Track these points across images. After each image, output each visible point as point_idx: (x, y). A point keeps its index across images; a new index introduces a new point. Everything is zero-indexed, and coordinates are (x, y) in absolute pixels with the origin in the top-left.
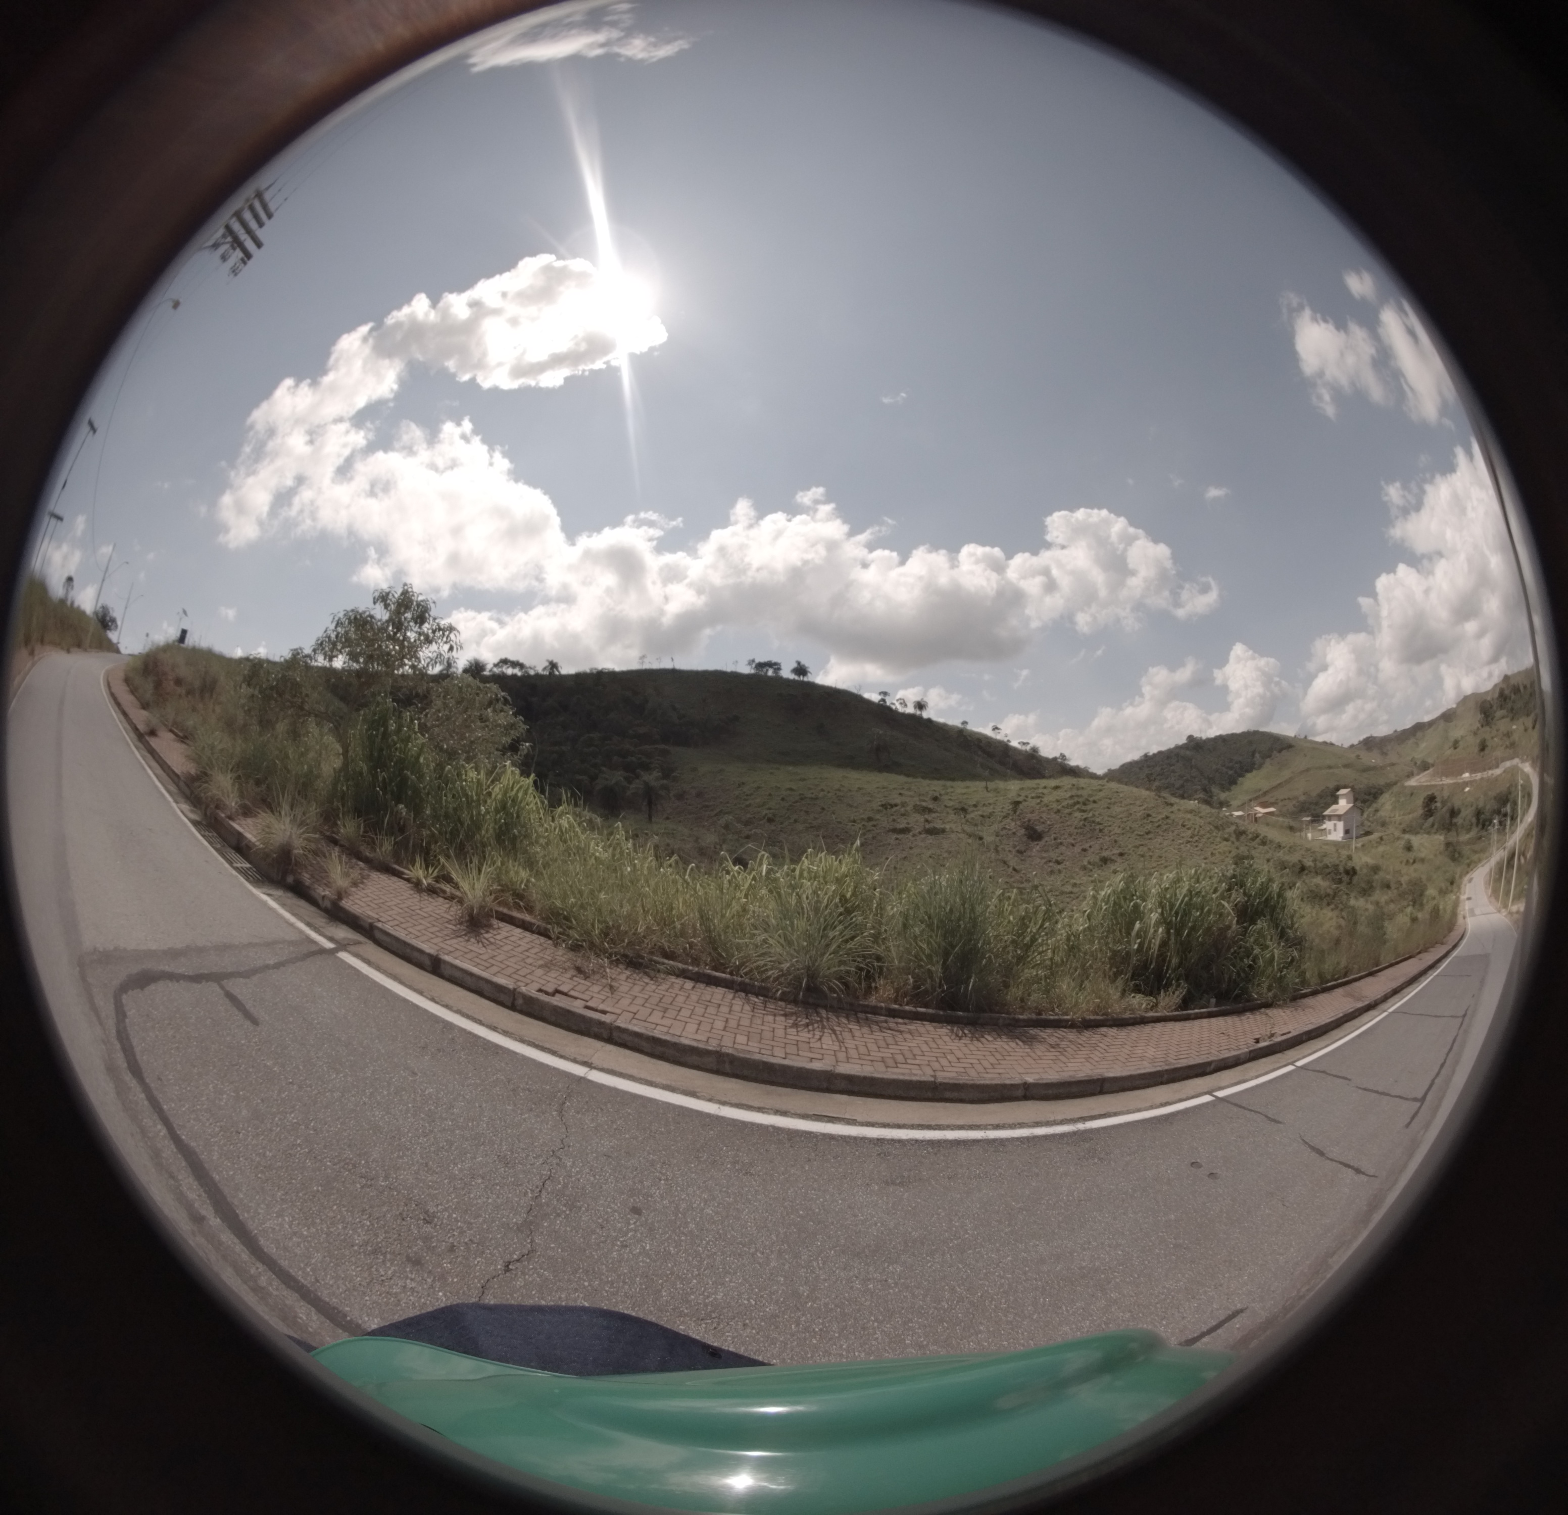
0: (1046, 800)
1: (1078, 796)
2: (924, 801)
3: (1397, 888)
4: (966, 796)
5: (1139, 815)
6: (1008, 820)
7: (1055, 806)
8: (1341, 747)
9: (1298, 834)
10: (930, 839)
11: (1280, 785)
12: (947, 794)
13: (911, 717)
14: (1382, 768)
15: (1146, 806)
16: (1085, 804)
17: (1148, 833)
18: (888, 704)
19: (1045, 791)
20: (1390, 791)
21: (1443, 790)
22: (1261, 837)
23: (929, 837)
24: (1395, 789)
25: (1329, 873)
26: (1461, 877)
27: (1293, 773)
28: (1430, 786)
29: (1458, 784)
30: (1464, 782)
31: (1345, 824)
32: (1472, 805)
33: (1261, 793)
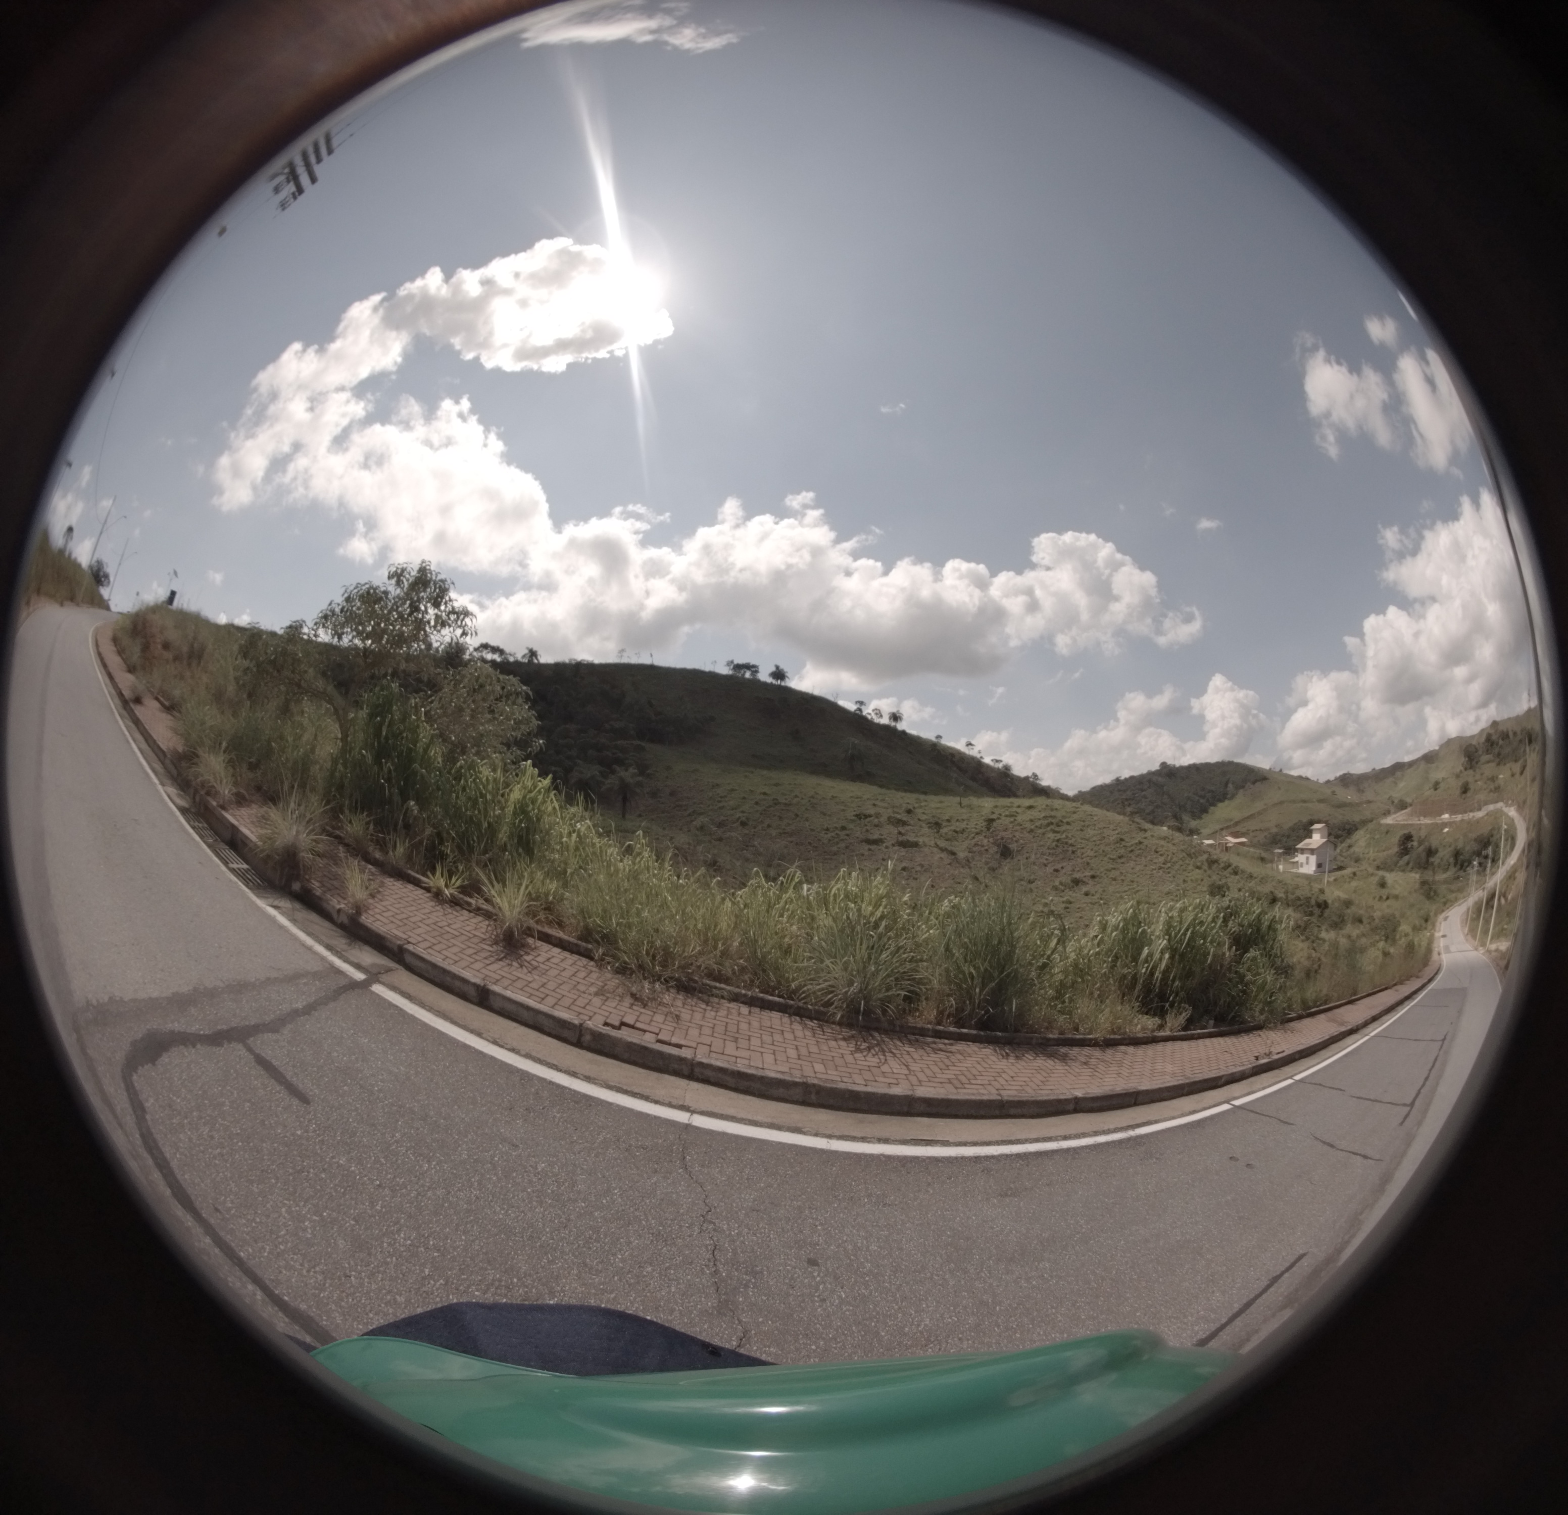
0: (1019, 818)
1: (1051, 817)
2: (898, 813)
3: (1369, 923)
4: (939, 811)
5: (1112, 839)
6: (981, 837)
7: (1028, 825)
8: (1317, 782)
9: (1269, 865)
10: (903, 852)
11: (1251, 817)
12: (921, 807)
13: (886, 728)
14: (1359, 805)
15: (1119, 830)
16: (1058, 825)
17: (1120, 857)
18: (864, 714)
19: (1019, 810)
20: (1366, 828)
21: (1420, 829)
22: (1233, 867)
23: (903, 849)
24: (1371, 826)
25: (1301, 905)
26: (1436, 915)
27: (1265, 805)
28: (1409, 825)
29: (1437, 824)
30: (1443, 823)
31: (1317, 857)
32: (1450, 846)
33: (1232, 822)
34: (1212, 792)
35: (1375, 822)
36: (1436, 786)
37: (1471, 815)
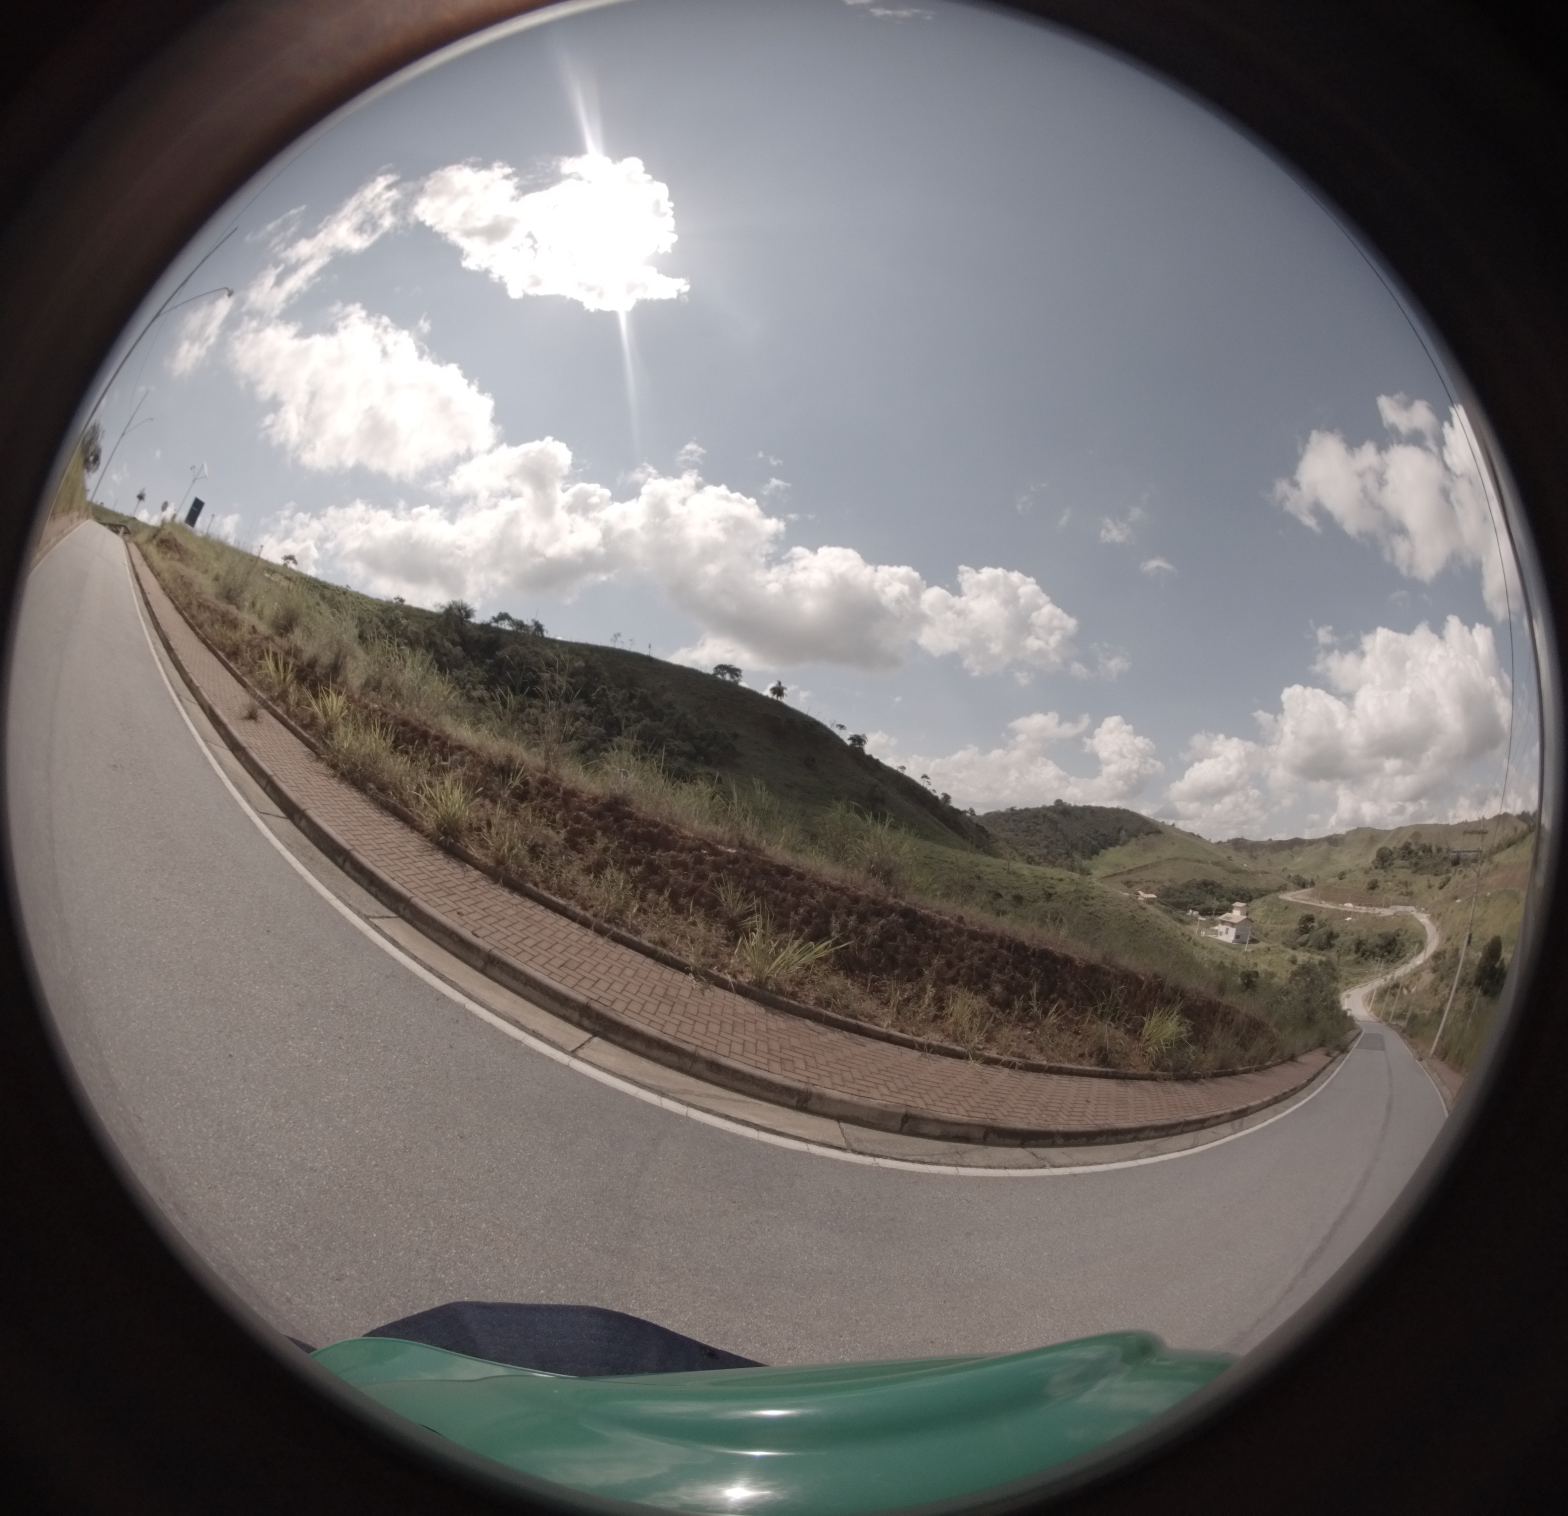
14: (1253, 873)
20: (1263, 899)
24: (1268, 898)
27: (1159, 857)
28: (1310, 906)
29: (1339, 911)
30: (1345, 912)
31: (1237, 931)
32: (1352, 934)
33: (1126, 870)
34: (1104, 835)
35: (1273, 895)
36: (1341, 876)
37: (1377, 910)
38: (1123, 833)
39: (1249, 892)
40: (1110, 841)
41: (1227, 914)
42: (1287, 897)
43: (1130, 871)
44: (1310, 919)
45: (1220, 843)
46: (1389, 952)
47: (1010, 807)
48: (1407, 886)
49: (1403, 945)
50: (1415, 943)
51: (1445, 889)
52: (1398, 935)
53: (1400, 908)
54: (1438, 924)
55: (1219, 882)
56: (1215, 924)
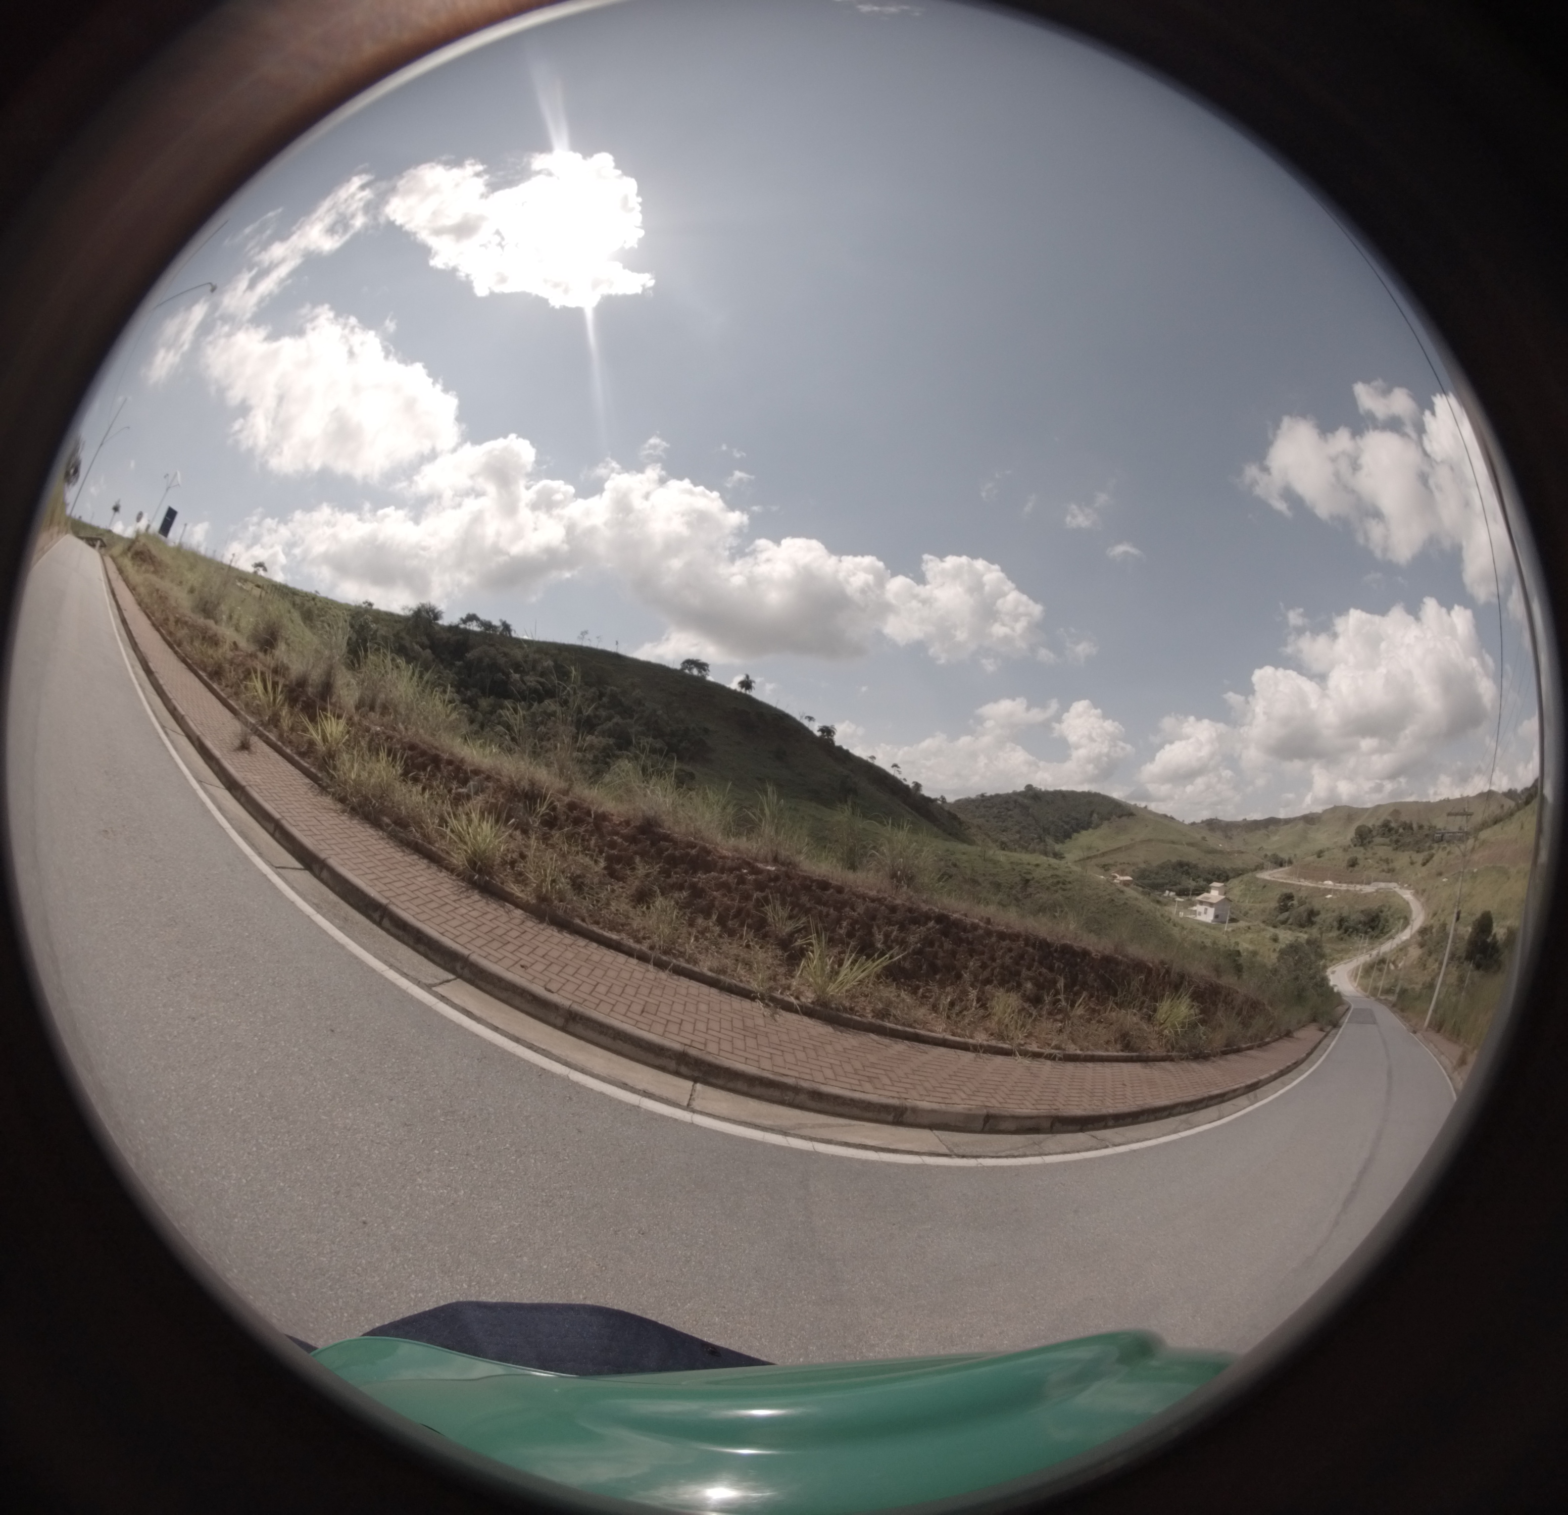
11: (1118, 850)
14: (1229, 853)
27: (1132, 840)
28: (1286, 884)
29: (1320, 888)
30: (1325, 889)
31: (1216, 910)
32: (1334, 911)
33: (1099, 852)
34: (1077, 819)
35: (1250, 874)
36: (1320, 854)
37: (1358, 887)
38: (1095, 815)
39: (1225, 872)
40: (1084, 825)
41: (1205, 895)
42: (1265, 875)
43: (1104, 854)
44: (1290, 897)
45: (1193, 824)
46: (1373, 928)
47: (980, 793)
48: (1388, 863)
49: (1387, 921)
50: (1399, 918)
51: (1429, 865)
52: (1382, 912)
53: (1382, 885)
54: (1423, 900)
55: (1194, 862)
56: (1193, 904)
